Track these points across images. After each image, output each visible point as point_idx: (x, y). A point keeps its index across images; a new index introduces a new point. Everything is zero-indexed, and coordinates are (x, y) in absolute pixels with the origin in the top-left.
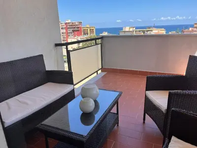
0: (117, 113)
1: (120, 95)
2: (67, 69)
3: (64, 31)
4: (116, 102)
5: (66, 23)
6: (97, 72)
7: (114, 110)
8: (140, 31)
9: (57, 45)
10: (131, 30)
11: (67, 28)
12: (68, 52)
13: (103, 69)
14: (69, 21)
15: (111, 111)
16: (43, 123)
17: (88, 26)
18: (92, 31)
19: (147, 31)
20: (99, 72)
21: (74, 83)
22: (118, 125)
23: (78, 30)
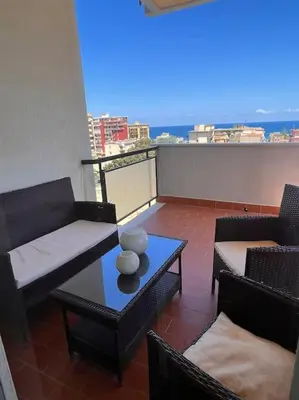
0: (180, 274)
1: (183, 247)
2: (100, 199)
3: (99, 132)
4: (178, 256)
5: (102, 120)
6: (149, 202)
7: (174, 268)
8: (222, 132)
9: (84, 162)
10: (208, 129)
11: (102, 128)
12: (102, 173)
13: (159, 198)
14: (107, 116)
15: (169, 270)
16: (59, 288)
17: (137, 124)
18: (143, 132)
19: (234, 132)
20: (153, 202)
21: (118, 218)
22: (180, 293)
23: (122, 131)
